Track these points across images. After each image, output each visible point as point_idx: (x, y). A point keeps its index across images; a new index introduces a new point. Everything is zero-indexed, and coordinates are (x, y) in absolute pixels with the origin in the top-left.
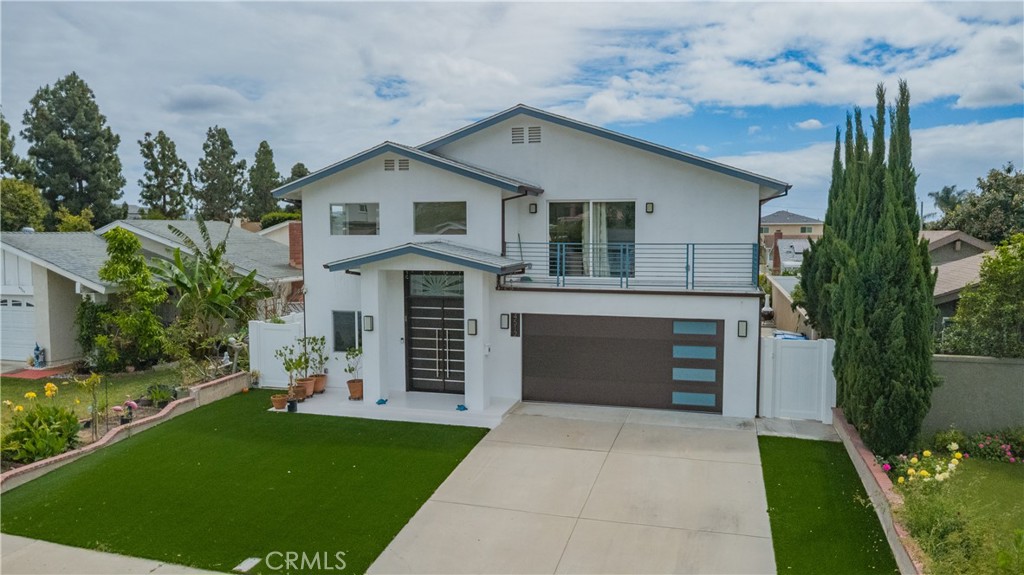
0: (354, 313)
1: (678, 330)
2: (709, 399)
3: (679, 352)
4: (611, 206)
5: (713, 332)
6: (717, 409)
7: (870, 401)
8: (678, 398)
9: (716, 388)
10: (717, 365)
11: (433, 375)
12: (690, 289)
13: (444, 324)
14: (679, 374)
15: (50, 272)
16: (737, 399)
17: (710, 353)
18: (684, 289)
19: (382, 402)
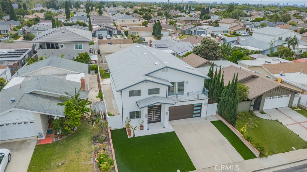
0: (134, 112)
1: (195, 105)
2: (199, 115)
3: (195, 108)
4: (179, 83)
5: (200, 105)
6: (200, 116)
7: (231, 118)
8: (194, 116)
9: (200, 113)
10: (200, 110)
11: (152, 120)
12: (198, 99)
13: (153, 111)
14: (195, 112)
15: (40, 114)
16: (203, 114)
17: (199, 108)
18: (197, 99)
19: (148, 129)
